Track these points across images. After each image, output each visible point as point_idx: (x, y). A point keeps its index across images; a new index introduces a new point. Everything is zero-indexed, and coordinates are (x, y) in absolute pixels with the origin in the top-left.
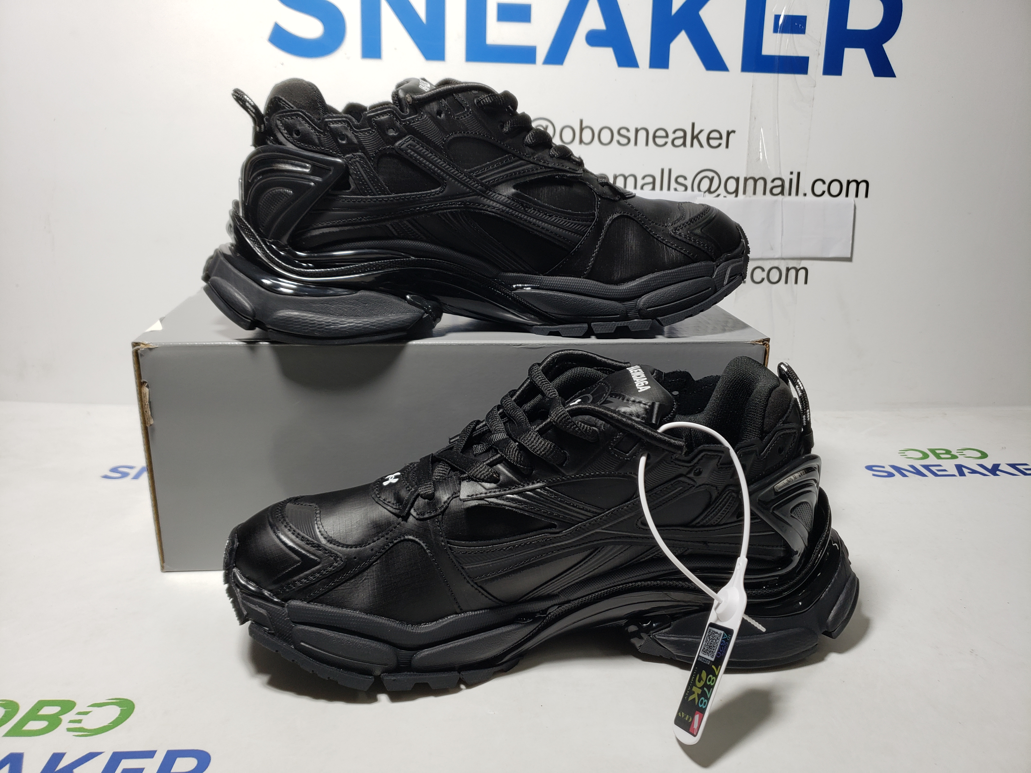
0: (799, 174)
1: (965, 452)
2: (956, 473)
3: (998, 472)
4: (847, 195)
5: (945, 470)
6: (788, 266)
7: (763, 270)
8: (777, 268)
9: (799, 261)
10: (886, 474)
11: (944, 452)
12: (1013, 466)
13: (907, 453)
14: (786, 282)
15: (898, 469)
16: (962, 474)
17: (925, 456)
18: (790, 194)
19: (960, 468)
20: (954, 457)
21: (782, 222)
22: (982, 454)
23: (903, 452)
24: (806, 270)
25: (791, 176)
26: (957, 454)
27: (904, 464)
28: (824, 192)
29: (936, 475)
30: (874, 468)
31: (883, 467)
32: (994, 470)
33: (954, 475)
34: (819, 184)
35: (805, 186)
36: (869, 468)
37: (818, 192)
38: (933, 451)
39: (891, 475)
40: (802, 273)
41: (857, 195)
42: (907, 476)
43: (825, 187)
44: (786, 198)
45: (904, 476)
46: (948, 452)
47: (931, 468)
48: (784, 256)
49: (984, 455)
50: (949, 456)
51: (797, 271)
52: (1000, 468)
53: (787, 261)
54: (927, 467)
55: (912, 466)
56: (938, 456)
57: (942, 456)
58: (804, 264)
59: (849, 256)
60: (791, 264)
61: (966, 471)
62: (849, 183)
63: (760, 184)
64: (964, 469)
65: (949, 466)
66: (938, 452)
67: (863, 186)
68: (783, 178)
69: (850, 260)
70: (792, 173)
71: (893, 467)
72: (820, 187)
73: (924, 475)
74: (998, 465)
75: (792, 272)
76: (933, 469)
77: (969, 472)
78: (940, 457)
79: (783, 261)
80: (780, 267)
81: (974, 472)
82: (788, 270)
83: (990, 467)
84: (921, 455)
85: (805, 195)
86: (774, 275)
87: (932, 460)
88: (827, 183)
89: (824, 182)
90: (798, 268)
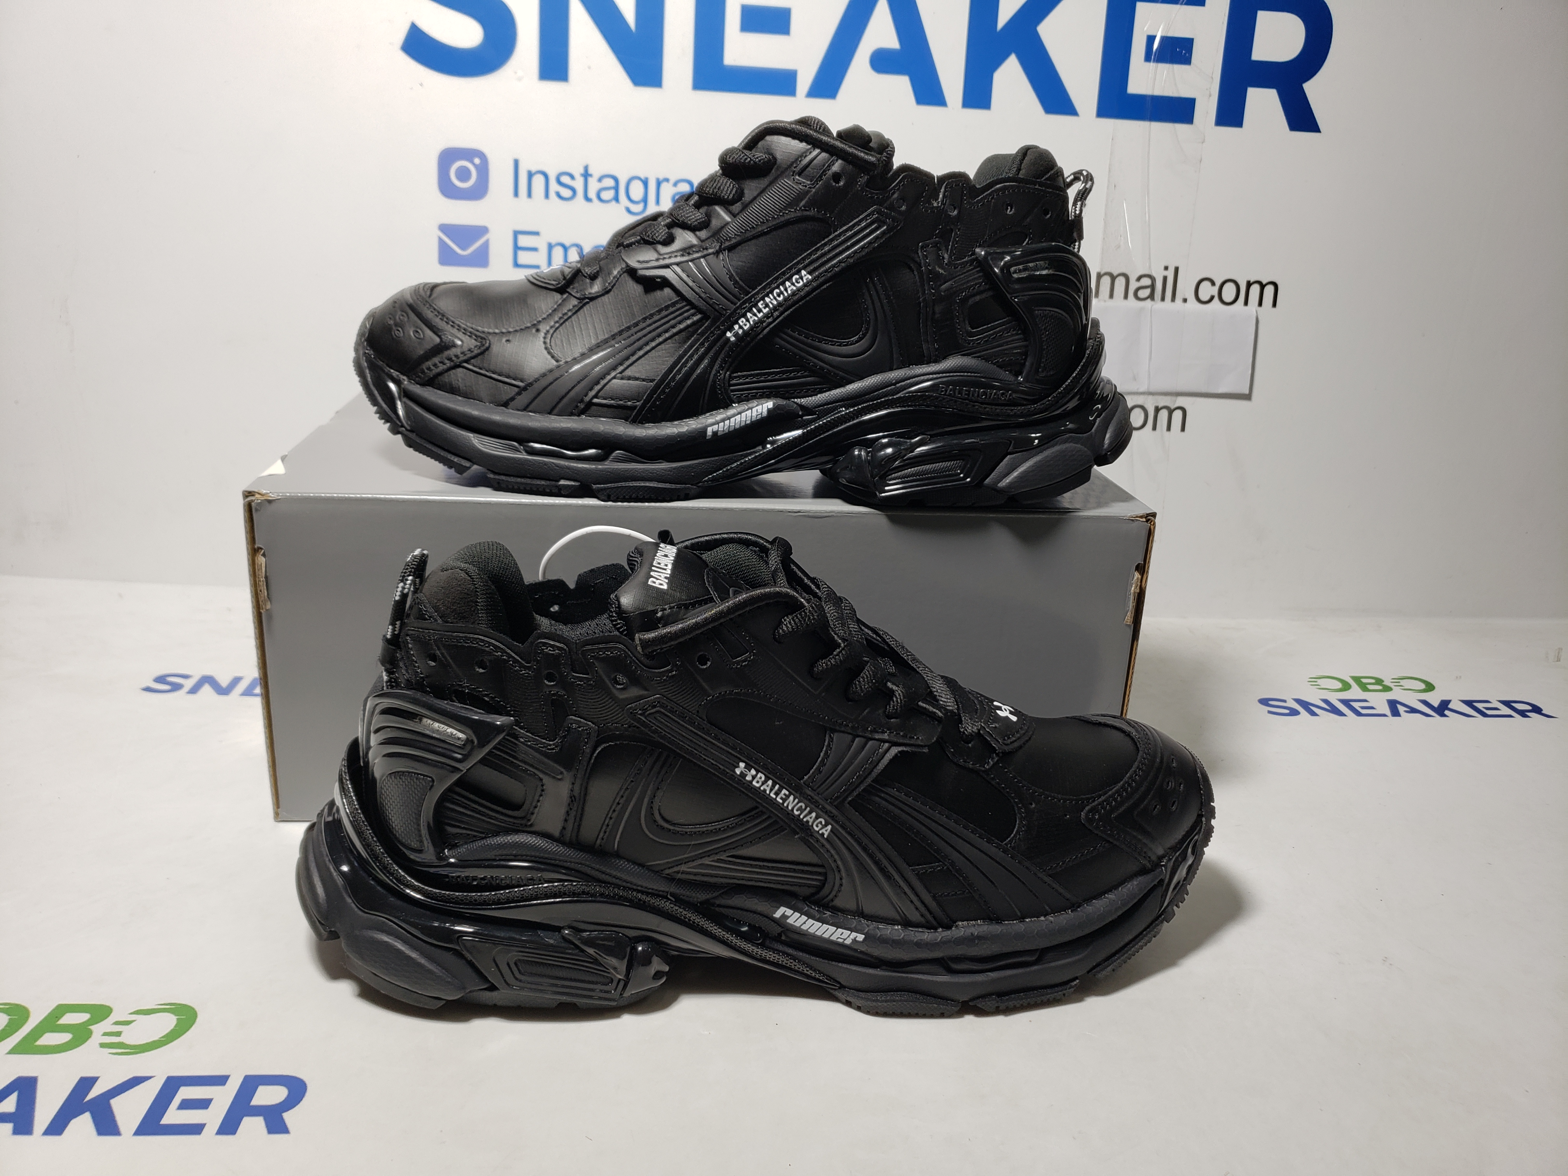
0: (1177, 270)
1: (1402, 682)
2: (1388, 711)
3: (1446, 712)
4: (1246, 303)
5: (1372, 708)
6: (1157, 405)
8: (1142, 407)
9: (1174, 398)
10: (1287, 711)
11: (1373, 681)
12: (1469, 703)
13: (1320, 681)
14: (1154, 428)
15: (1305, 705)
16: (1395, 713)
17: (1346, 687)
18: (1163, 299)
19: (1394, 706)
20: (1387, 689)
21: (1151, 340)
22: (1426, 686)
23: (1314, 680)
24: (1184, 411)
25: (1166, 273)
26: (1391, 685)
27: (1314, 697)
28: (1212, 298)
29: (1358, 714)
30: (1271, 703)
31: (1285, 701)
32: (1442, 709)
33: (1385, 715)
34: (1206, 285)
35: (1186, 287)
36: (1264, 702)
37: (1204, 296)
38: (1357, 680)
39: (1294, 713)
40: (1177, 416)
41: (1260, 304)
42: (1317, 715)
43: (1214, 291)
44: (1158, 305)
45: (1313, 714)
46: (1379, 681)
47: (1353, 704)
48: (1152, 390)
49: (1430, 687)
50: (1380, 688)
51: (1171, 412)
52: (1450, 706)
53: (1157, 397)
54: (1346, 702)
55: (1326, 701)
56: (1364, 688)
57: (1370, 687)
58: (1181, 401)
59: (1247, 392)
60: (1163, 401)
61: (1401, 709)
62: (1249, 284)
63: (1120, 283)
64: (1399, 706)
65: (1379, 702)
66: (1364, 681)
67: (1269, 290)
68: (1154, 274)
69: (1248, 397)
70: (1166, 268)
71: (1298, 701)
72: (1206, 291)
73: (1341, 714)
74: (1449, 702)
75: (1164, 414)
76: (1356, 705)
77: (1406, 712)
78: (1367, 688)
79: (1150, 397)
80: (1146, 406)
81: (1413, 710)
82: (1157, 410)
83: (1436, 704)
84: (1339, 685)
85: (1185, 300)
86: (1137, 418)
87: (1355, 693)
88: (1218, 284)
89: (1213, 283)
90: (1172, 407)
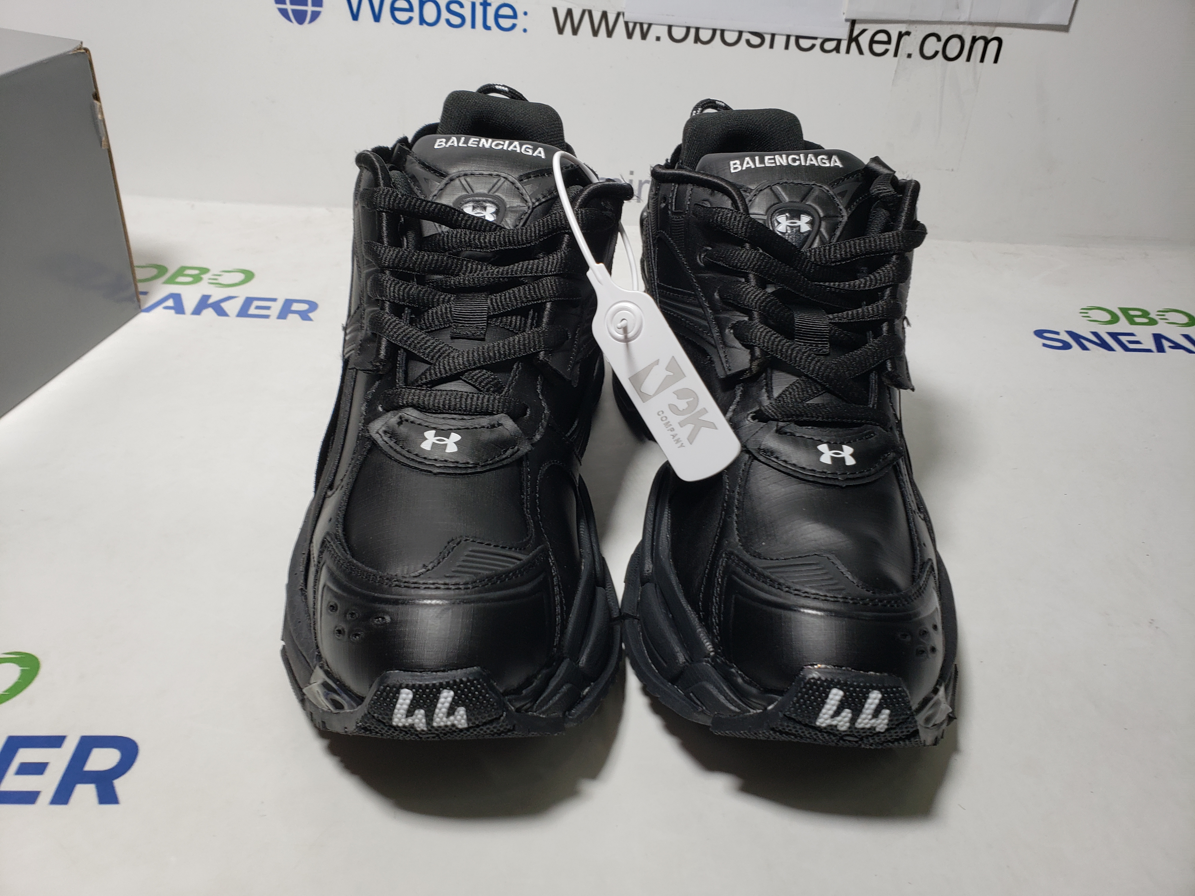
1: (1167, 315)
2: (1152, 346)
5: (1138, 342)
6: (975, 35)
7: (939, 39)
8: (960, 37)
9: (992, 28)
10: (1061, 345)
11: (1140, 314)
13: (1091, 313)
14: (968, 60)
15: (1076, 338)
16: (1160, 348)
17: (1115, 320)
19: (1159, 340)
20: (1153, 322)
22: (1189, 320)
23: (1085, 311)
24: (999, 40)
26: (1157, 318)
27: (1084, 330)
29: (1124, 348)
30: (1046, 335)
31: (1057, 333)
33: (1149, 350)
36: (1039, 333)
38: (1125, 311)
39: (1066, 346)
40: (994, 45)
42: (1087, 349)
45: (1085, 347)
46: (1145, 314)
47: (1121, 338)
48: (973, 20)
49: (1192, 321)
50: (1146, 320)
51: (987, 42)
53: (976, 27)
54: (1114, 336)
55: (1095, 334)
56: (1131, 320)
57: (1138, 320)
58: (998, 32)
59: (1067, 23)
60: (980, 32)
61: (1166, 344)
64: (1164, 341)
65: (1145, 336)
66: (1132, 313)
69: (1065, 29)
71: (1071, 334)
73: (1109, 347)
75: (980, 44)
76: (1123, 339)
77: (1170, 347)
78: (1134, 320)
79: (970, 27)
80: (964, 36)
81: (1177, 346)
82: (974, 40)
84: (1108, 317)
86: (953, 48)
90: (990, 38)
